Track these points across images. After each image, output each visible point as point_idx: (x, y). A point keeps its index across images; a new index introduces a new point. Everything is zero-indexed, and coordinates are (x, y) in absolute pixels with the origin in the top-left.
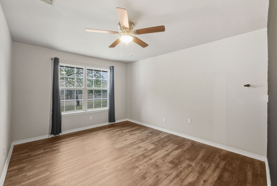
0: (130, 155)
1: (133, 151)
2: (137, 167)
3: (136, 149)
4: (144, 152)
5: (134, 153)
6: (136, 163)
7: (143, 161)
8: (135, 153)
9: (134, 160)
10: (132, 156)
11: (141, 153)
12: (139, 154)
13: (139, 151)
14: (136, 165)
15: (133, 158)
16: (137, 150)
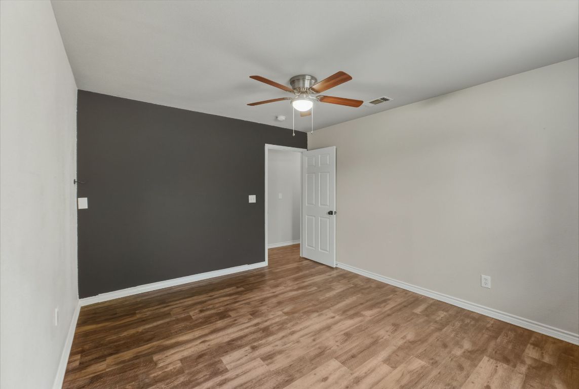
0: (295, 337)
1: (288, 345)
2: (286, 314)
3: (280, 352)
4: (263, 341)
5: (285, 340)
6: (287, 319)
7: (274, 321)
8: (283, 340)
9: (289, 325)
10: (293, 333)
11: (271, 339)
12: (275, 337)
13: (273, 347)
14: (286, 317)
15: (290, 329)
16: (277, 348)
